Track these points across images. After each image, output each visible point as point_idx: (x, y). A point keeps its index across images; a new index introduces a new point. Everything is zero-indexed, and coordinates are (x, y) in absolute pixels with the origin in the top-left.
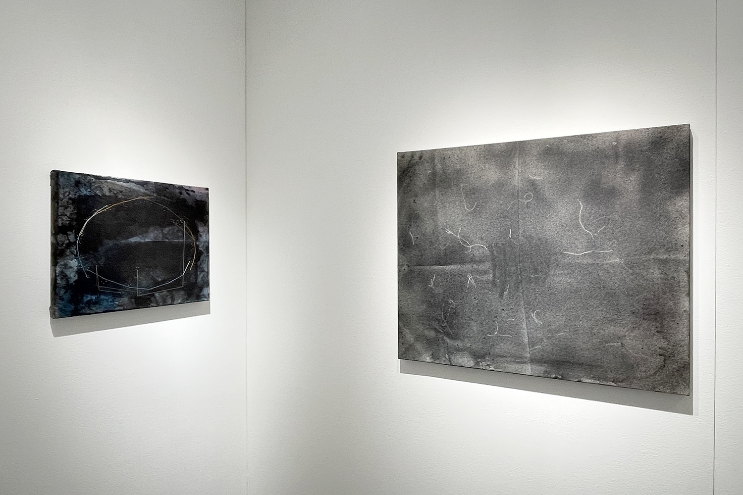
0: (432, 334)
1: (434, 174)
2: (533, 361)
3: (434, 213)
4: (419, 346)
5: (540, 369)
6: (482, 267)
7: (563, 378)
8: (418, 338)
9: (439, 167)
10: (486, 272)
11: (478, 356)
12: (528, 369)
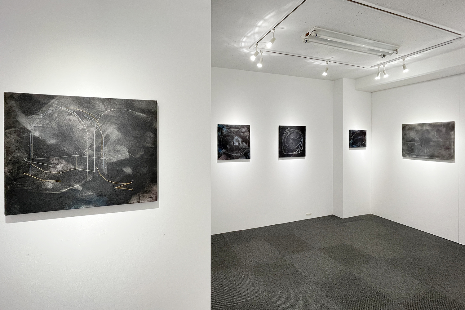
0: (409, 152)
1: (409, 128)
2: (427, 156)
3: (409, 134)
4: (406, 154)
5: (428, 157)
6: (418, 142)
7: (432, 158)
8: (406, 153)
9: (410, 127)
10: (419, 143)
11: (417, 156)
12: (426, 157)
